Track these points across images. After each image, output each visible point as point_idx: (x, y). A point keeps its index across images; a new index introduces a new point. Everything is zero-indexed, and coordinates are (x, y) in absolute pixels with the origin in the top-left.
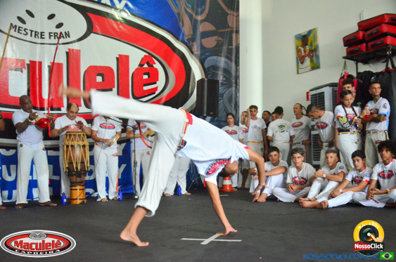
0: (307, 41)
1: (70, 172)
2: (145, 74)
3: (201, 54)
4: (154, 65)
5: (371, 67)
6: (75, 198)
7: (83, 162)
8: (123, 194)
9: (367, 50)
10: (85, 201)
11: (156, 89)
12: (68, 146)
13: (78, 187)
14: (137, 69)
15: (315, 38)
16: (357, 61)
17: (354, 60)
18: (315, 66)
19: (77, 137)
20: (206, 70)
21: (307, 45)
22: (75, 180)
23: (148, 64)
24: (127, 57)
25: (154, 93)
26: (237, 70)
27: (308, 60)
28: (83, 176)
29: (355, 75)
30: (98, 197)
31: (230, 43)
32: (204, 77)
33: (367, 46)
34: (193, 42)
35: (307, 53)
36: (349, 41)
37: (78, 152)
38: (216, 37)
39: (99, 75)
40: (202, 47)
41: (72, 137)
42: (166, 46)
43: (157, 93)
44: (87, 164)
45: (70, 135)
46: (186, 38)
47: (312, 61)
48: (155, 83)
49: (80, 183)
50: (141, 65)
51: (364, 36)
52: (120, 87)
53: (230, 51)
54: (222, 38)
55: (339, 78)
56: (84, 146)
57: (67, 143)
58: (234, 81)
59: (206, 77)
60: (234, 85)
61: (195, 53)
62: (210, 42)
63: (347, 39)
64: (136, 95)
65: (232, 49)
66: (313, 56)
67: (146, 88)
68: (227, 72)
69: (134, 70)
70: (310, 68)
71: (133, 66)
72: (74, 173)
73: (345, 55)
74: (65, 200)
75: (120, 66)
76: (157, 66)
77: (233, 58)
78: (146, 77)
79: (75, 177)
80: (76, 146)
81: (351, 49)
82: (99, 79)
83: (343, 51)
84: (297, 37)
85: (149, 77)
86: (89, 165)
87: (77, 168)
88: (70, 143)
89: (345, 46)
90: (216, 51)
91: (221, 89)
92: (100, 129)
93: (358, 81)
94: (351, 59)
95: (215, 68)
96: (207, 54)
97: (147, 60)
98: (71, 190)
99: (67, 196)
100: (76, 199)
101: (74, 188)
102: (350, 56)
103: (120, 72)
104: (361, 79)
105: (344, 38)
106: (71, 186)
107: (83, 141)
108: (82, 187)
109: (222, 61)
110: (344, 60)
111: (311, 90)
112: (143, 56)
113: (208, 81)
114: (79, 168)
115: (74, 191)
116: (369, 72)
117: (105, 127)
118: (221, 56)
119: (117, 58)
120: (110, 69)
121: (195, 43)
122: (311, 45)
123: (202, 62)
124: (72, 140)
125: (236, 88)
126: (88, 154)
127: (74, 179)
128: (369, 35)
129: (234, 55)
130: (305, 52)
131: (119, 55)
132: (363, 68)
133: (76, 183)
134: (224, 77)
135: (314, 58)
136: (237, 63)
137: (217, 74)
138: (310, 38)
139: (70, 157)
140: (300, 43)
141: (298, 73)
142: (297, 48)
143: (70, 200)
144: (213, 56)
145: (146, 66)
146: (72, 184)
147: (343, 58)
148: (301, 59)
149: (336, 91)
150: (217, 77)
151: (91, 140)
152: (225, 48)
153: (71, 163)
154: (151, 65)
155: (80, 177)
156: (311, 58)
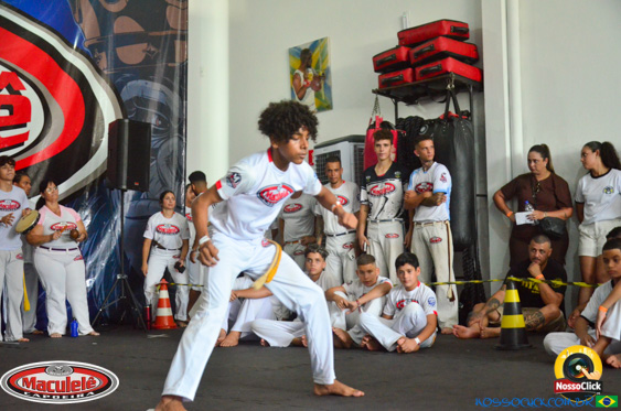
0: (311, 60)
2: (3, 108)
3: (115, 76)
4: (22, 92)
5: (419, 110)
9: (414, 80)
15: (324, 55)
16: (397, 99)
17: (392, 97)
18: (324, 106)
21: (309, 67)
23: (9, 89)
25: (22, 145)
26: (183, 107)
27: (310, 94)
29: (392, 121)
33: (414, 74)
34: (100, 51)
35: (309, 81)
36: (384, 64)
38: (144, 46)
40: (118, 62)
43: (27, 144)
46: (85, 45)
47: (318, 96)
48: (24, 126)
51: (408, 55)
54: (156, 47)
58: (176, 126)
61: (106, 72)
63: (379, 59)
65: (172, 68)
67: (4, 134)
70: (314, 107)
78: (4, 114)
81: (387, 77)
84: (293, 53)
85: (11, 114)
89: (376, 70)
91: (154, 141)
93: (399, 132)
94: (386, 93)
96: (128, 75)
97: (8, 82)
102: (384, 89)
104: (403, 129)
105: (375, 58)
109: (155, 91)
110: (375, 96)
111: (316, 148)
116: (417, 117)
118: (152, 80)
121: (104, 55)
122: (318, 67)
128: (417, 54)
129: (178, 79)
130: (305, 79)
137: (147, 112)
138: (316, 55)
144: (137, 79)
145: (5, 92)
147: (374, 92)
148: (298, 93)
149: (360, 149)
150: (145, 119)
152: (160, 66)
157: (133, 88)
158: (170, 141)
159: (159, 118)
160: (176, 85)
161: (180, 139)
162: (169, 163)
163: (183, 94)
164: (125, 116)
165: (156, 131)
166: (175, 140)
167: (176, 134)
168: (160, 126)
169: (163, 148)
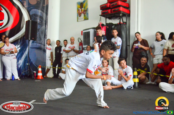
0: (83, 5)
27: (82, 15)
70: (83, 19)
128: (112, 5)
130: (81, 11)
141: (78, 21)
148: (79, 15)
157: (33, 11)
158: (43, 27)
159: (40, 20)
160: (45, 11)
161: (46, 26)
162: (42, 33)
163: (47, 14)
164: (31, 19)
165: (39, 24)
166: (44, 27)
167: (45, 25)
168: (40, 23)
169: (41, 29)
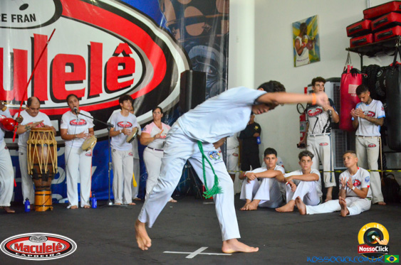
0: (306, 29)
1: (35, 175)
2: (120, 65)
3: (186, 43)
4: (130, 55)
5: (377, 60)
6: (40, 204)
7: (50, 164)
8: (97, 201)
9: (374, 40)
10: (52, 208)
11: (132, 82)
12: (33, 145)
13: (44, 192)
14: (111, 59)
15: (315, 27)
16: (362, 54)
17: (359, 53)
18: (315, 59)
19: (44, 135)
20: (190, 61)
21: (305, 34)
22: (40, 184)
23: (124, 53)
24: (100, 45)
25: (130, 86)
26: (226, 62)
27: (306, 52)
28: (49, 180)
29: (359, 68)
30: (68, 203)
31: (219, 31)
32: (188, 69)
33: (373, 37)
34: (176, 28)
35: (306, 43)
36: (354, 31)
37: (45, 152)
38: (203, 24)
39: (68, 64)
40: (186, 35)
41: (39, 134)
42: (144, 33)
43: (132, 86)
44: (55, 166)
45: (36, 133)
46: (167, 25)
47: (311, 53)
48: (131, 75)
49: (46, 188)
50: (116, 54)
51: (370, 25)
52: (91, 78)
53: (218, 40)
54: (211, 24)
55: (342, 72)
56: (52, 145)
57: (32, 141)
58: (221, 74)
59: (191, 68)
60: (221, 78)
61: (179, 41)
62: (196, 30)
63: (350, 28)
64: (109, 88)
65: (220, 38)
66: (312, 47)
67: (120, 81)
68: (214, 63)
69: (107, 60)
70: (308, 60)
71: (107, 55)
72: (40, 176)
73: (349, 46)
74: (29, 207)
75: (92, 55)
76: (134, 55)
77: (222, 48)
78: (120, 68)
79: (41, 180)
80: (42, 145)
81: (355, 40)
82: (68, 69)
83: (347, 41)
84: (295, 25)
85: (124, 68)
86: (56, 167)
87: (43, 170)
88: (36, 142)
89: (348, 36)
90: (203, 40)
91: (208, 83)
92: (70, 126)
93: (362, 76)
94: (355, 51)
95: (201, 59)
96: (193, 42)
97: (123, 49)
98: (36, 195)
99: (31, 202)
100: (42, 206)
101: (39, 193)
102: (354, 48)
103: (91, 62)
104: (366, 73)
105: (348, 28)
106: (36, 191)
107: (51, 139)
108: (48, 192)
109: (209, 52)
110: (347, 52)
111: (309, 86)
112: (118, 45)
113: (194, 73)
114: (46, 170)
115: (39, 197)
116: (375, 65)
117: (76, 124)
118: (207, 45)
119: (89, 46)
120: (80, 58)
121: (178, 30)
122: (311, 34)
123: (186, 52)
124: (39, 139)
125: (224, 81)
126: (56, 154)
127: (40, 182)
128: (376, 24)
129: (223, 44)
130: (303, 42)
131: (91, 43)
132: (368, 62)
133: (43, 187)
134: (211, 69)
135: (314, 49)
136: (226, 54)
137: (203, 65)
138: (310, 27)
139: (36, 158)
140: (298, 32)
141: (295, 66)
142: (295, 37)
143: (35, 206)
144: (198, 45)
145: (121, 55)
146: (37, 189)
147: (347, 49)
148: (298, 51)
149: (338, 87)
150: (203, 69)
151: (59, 138)
152: (212, 36)
153: (36, 164)
154: (126, 54)
155: (47, 180)
156: (310, 49)
